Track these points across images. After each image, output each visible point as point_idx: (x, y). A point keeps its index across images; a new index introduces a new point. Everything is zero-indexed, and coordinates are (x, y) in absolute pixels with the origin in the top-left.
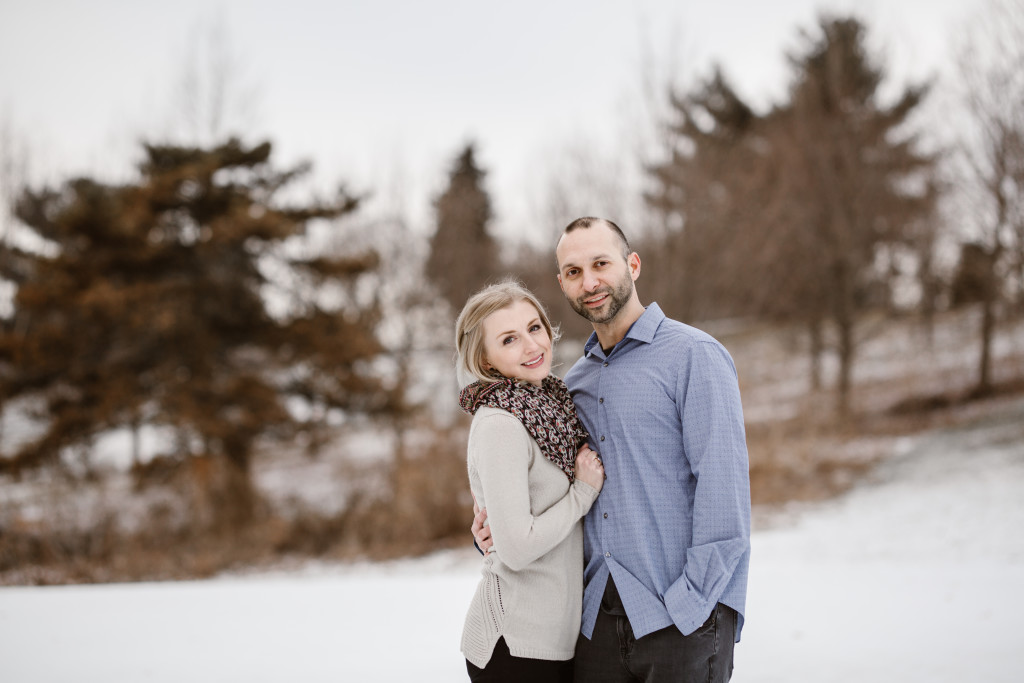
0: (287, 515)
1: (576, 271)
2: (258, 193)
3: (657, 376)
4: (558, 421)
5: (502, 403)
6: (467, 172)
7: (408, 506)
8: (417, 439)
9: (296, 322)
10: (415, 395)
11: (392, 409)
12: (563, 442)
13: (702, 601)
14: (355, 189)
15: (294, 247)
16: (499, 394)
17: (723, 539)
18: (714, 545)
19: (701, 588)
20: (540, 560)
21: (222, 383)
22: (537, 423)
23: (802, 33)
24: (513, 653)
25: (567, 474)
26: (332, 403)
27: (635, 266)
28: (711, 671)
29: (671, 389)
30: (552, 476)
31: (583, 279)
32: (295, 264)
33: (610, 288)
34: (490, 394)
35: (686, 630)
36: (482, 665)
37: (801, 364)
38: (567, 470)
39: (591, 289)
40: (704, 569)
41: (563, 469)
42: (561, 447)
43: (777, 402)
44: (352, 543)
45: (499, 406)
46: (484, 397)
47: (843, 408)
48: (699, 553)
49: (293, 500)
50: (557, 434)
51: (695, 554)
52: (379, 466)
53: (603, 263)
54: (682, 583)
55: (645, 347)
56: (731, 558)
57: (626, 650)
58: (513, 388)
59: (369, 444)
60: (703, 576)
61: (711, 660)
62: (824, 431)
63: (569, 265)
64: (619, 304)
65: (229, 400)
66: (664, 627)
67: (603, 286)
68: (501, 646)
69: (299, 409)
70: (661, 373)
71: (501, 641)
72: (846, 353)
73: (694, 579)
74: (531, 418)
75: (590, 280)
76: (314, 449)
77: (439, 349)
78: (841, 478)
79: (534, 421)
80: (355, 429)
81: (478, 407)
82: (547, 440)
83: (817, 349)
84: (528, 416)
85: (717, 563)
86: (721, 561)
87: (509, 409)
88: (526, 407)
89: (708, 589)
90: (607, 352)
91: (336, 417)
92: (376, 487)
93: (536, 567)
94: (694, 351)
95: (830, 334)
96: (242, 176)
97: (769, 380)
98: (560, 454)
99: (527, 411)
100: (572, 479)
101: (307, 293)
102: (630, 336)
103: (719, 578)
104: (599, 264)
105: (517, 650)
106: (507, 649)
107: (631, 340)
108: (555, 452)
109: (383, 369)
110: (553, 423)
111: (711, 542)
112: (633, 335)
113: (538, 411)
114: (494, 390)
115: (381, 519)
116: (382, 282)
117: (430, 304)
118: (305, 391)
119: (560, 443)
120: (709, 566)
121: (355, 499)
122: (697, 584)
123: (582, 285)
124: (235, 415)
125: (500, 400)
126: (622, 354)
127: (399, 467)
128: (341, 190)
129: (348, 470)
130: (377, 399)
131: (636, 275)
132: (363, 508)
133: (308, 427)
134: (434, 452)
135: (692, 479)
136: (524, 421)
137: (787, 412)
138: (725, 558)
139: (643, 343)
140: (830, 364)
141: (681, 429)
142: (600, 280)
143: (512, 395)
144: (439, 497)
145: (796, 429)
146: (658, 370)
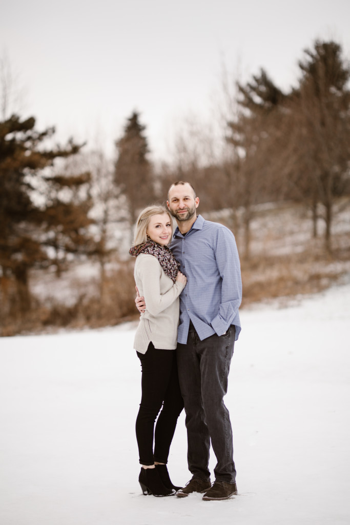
0: (48, 307)
1: (177, 200)
2: (28, 144)
3: (206, 242)
4: (171, 260)
5: (150, 252)
6: (134, 127)
7: (108, 300)
8: (111, 267)
9: (48, 208)
10: (110, 245)
11: (99, 252)
12: (172, 268)
13: (226, 323)
14: (78, 141)
15: (47, 172)
16: (149, 248)
17: (233, 300)
18: (230, 302)
19: (225, 318)
20: (163, 312)
21: (13, 241)
22: (163, 260)
23: (307, 52)
24: (156, 347)
25: (173, 280)
26: (68, 250)
27: (197, 203)
28: (227, 352)
29: (211, 246)
30: (168, 281)
31: (180, 203)
32: (47, 179)
33: (188, 208)
34: (145, 248)
35: (219, 335)
36: (144, 352)
37: (308, 224)
38: (173, 279)
39: (182, 208)
40: (226, 311)
41: (172, 278)
42: (171, 270)
43: (295, 244)
44: (81, 320)
45: (149, 253)
46: (143, 250)
47: (327, 247)
48: (225, 305)
49: (50, 299)
50: (170, 265)
51: (223, 306)
52: (93, 281)
53: (187, 199)
54: (218, 317)
55: (199, 231)
56: (236, 307)
57: (196, 344)
58: (154, 247)
59: (87, 270)
60: (226, 314)
61: (227, 348)
62: (317, 258)
63: (175, 198)
64: (190, 215)
65: (16, 250)
66: (212, 335)
67: (186, 207)
68: (151, 345)
69: (51, 253)
70: (207, 240)
71: (151, 344)
72: (328, 219)
73: (223, 315)
74: (161, 259)
75: (182, 204)
76: (59, 273)
77: (122, 220)
78: (324, 282)
79: (162, 259)
80: (81, 263)
81: (139, 253)
82: (167, 267)
83: (315, 218)
84: (160, 257)
85: (231, 309)
86: (232, 308)
87: (153, 255)
88: (159, 254)
89: (228, 319)
90: (184, 235)
91: (70, 257)
92: (92, 292)
93: (162, 315)
94: (219, 231)
95: (321, 209)
96: (20, 136)
97: (292, 233)
98: (171, 272)
99: (160, 256)
100: (174, 282)
101: (53, 195)
102: (193, 228)
103: (232, 315)
104: (186, 199)
105: (157, 346)
106: (153, 346)
107: (193, 229)
108: (169, 272)
109: (94, 231)
110: (169, 261)
111: (228, 301)
112: (194, 227)
113: (164, 256)
114: (147, 247)
115: (96, 307)
116: (91, 187)
117: (117, 197)
118: (54, 243)
119: (171, 269)
120: (228, 310)
121: (81, 298)
122: (224, 317)
123: (178, 206)
124: (19, 257)
125: (149, 251)
126: (190, 235)
127: (103, 281)
128: (70, 141)
129: (77, 284)
130: (91, 248)
131: (197, 206)
132: (86, 302)
133: (55, 262)
134: (120, 272)
135: (221, 279)
136: (159, 259)
137: (299, 249)
138: (234, 307)
139: (198, 230)
140: (321, 224)
141: (215, 259)
142: (185, 205)
143: (154, 249)
144: (124, 296)
145: (302, 259)
146: (206, 239)
